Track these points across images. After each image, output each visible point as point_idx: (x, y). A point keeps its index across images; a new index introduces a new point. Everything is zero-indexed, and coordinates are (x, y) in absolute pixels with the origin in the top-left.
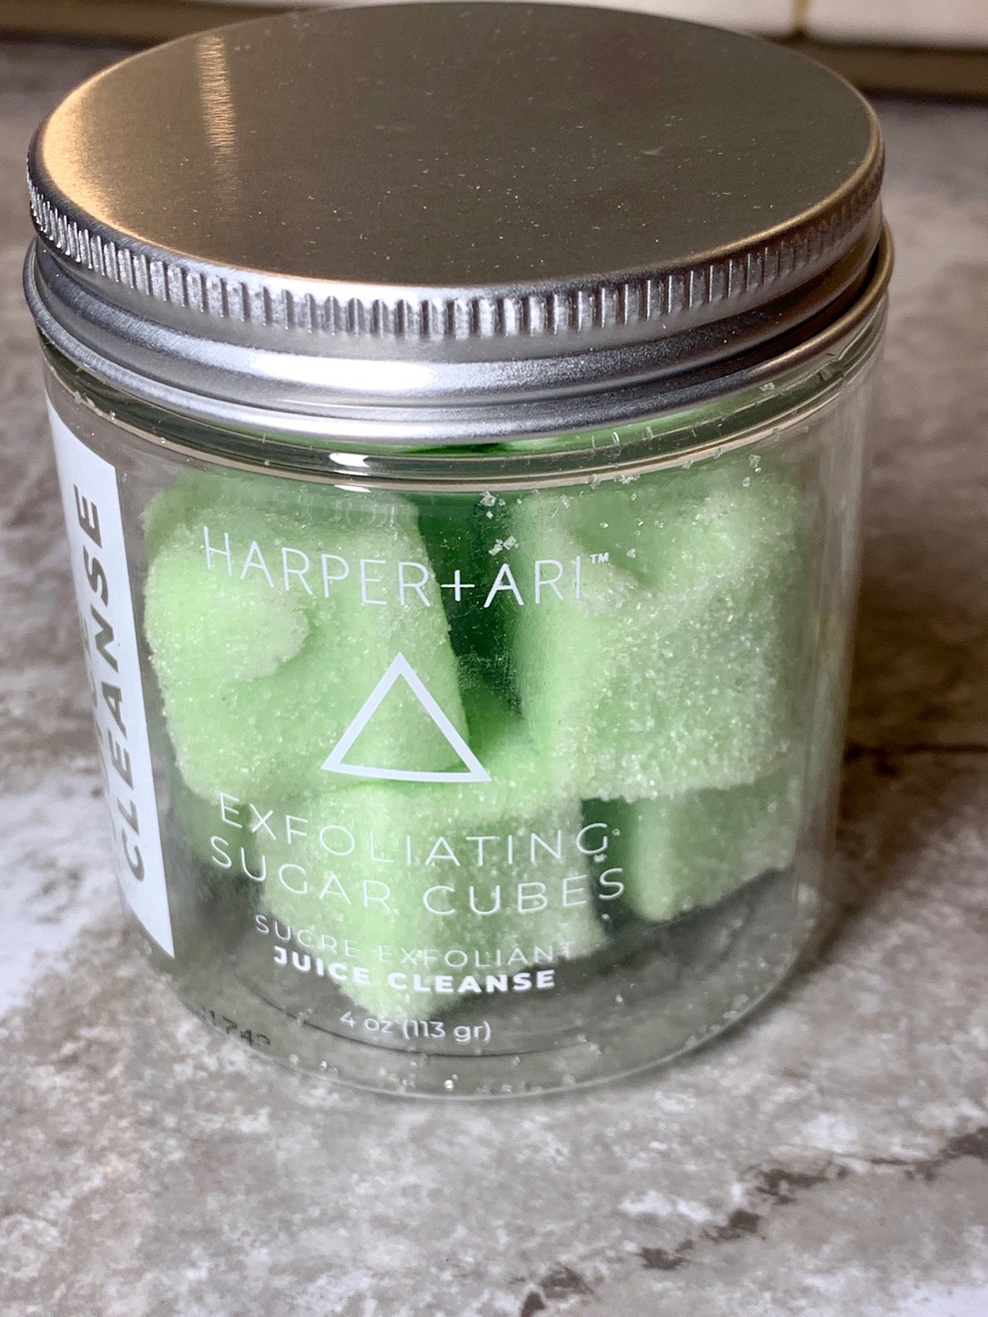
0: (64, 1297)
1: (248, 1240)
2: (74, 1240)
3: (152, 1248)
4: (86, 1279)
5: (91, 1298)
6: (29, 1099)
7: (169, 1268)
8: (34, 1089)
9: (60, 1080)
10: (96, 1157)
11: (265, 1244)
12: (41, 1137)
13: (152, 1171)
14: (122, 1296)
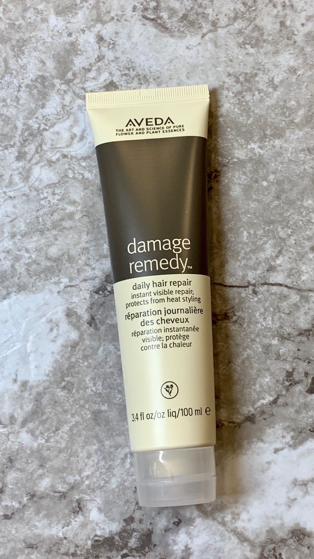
0: (70, 452)
1: (105, 439)
2: (71, 438)
3: (87, 440)
4: (74, 448)
5: (75, 452)
6: (57, 400)
7: (90, 445)
8: (57, 395)
9: (62, 393)
10: (73, 415)
11: (108, 440)
12: (61, 410)
13: (84, 420)
14: (82, 452)
